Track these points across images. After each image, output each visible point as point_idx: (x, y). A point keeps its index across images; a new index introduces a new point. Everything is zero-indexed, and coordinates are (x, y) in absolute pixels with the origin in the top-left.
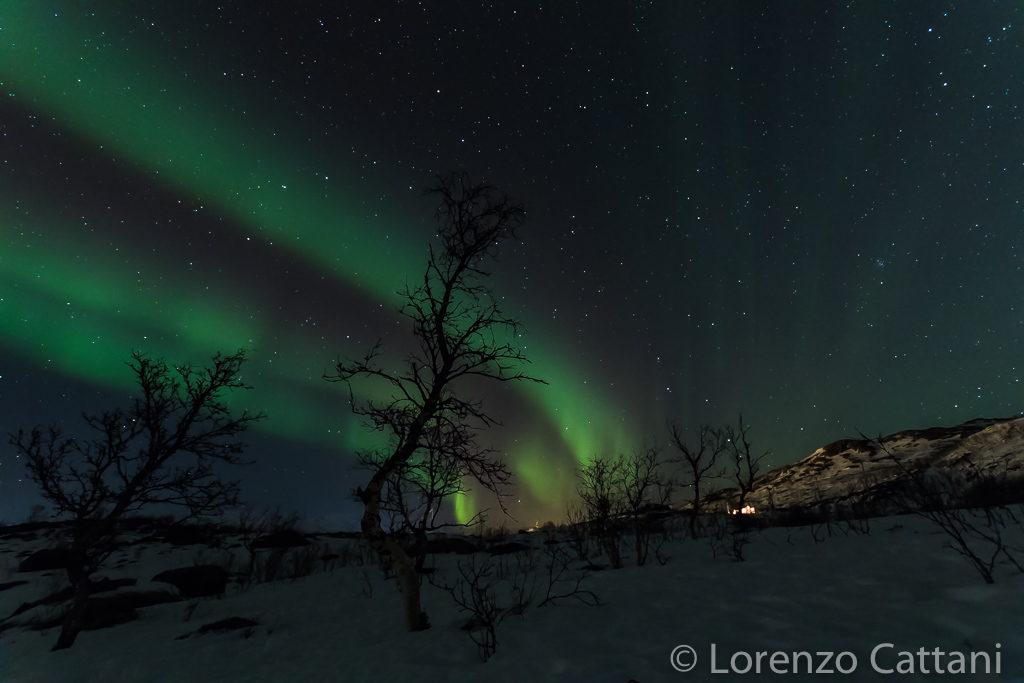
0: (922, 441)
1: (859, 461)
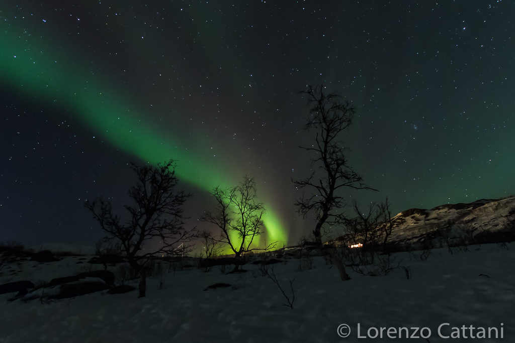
0: (453, 210)
1: (419, 220)
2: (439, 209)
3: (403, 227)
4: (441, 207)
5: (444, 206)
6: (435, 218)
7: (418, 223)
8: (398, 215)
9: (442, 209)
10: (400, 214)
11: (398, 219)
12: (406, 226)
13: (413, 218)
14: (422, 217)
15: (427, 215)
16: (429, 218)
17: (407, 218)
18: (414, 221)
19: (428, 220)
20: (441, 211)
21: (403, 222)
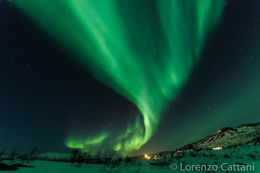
0: (250, 127)
1: (233, 133)
2: (242, 127)
3: (225, 138)
4: (242, 126)
5: (244, 125)
6: (242, 132)
7: (233, 135)
8: (219, 131)
9: (243, 127)
10: (220, 131)
11: (220, 133)
12: (227, 137)
13: (228, 132)
14: (234, 132)
15: (236, 131)
16: (238, 132)
17: (225, 133)
18: (230, 134)
19: (239, 133)
20: (243, 128)
21: (223, 135)
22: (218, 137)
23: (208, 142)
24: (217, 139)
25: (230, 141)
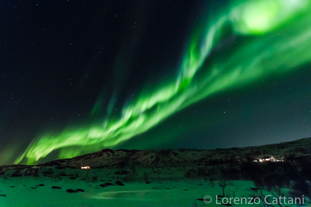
6: (117, 155)
7: (109, 157)
9: (120, 151)
10: (101, 150)
11: (100, 153)
12: (103, 158)
13: (107, 153)
14: (111, 154)
16: (114, 154)
18: (107, 155)
19: (114, 156)
22: (96, 156)
23: (83, 159)
24: (93, 158)
25: (103, 161)
